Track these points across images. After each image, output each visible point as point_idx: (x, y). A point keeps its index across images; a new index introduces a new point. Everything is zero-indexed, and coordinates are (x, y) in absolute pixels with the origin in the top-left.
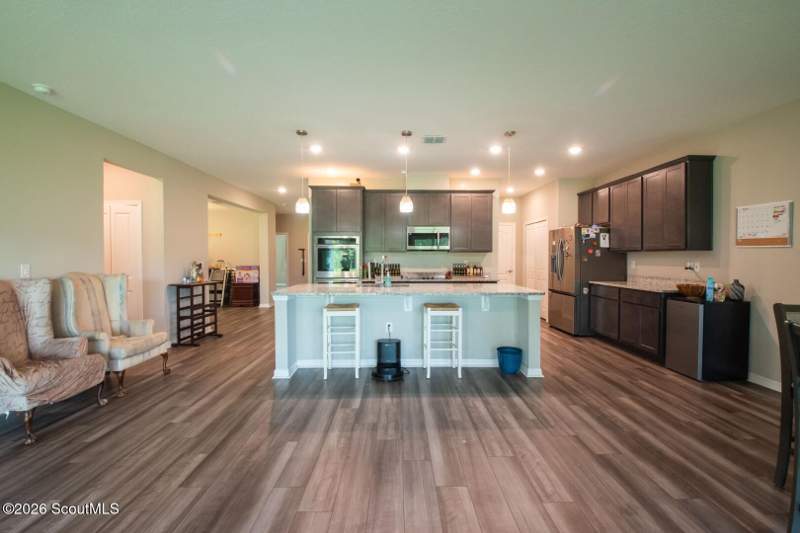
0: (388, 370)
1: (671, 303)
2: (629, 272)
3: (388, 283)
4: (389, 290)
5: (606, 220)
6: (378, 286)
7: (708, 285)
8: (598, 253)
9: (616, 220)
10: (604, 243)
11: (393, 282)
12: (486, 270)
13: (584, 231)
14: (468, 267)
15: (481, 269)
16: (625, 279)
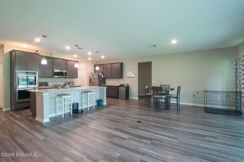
0: (76, 111)
1: (119, 87)
2: (106, 83)
3: (69, 87)
4: (69, 89)
5: (102, 71)
6: (66, 88)
7: (125, 84)
8: (102, 79)
9: (105, 72)
10: (103, 77)
11: (70, 87)
12: (75, 83)
13: (99, 74)
14: (70, 82)
15: (74, 83)
16: (105, 84)
